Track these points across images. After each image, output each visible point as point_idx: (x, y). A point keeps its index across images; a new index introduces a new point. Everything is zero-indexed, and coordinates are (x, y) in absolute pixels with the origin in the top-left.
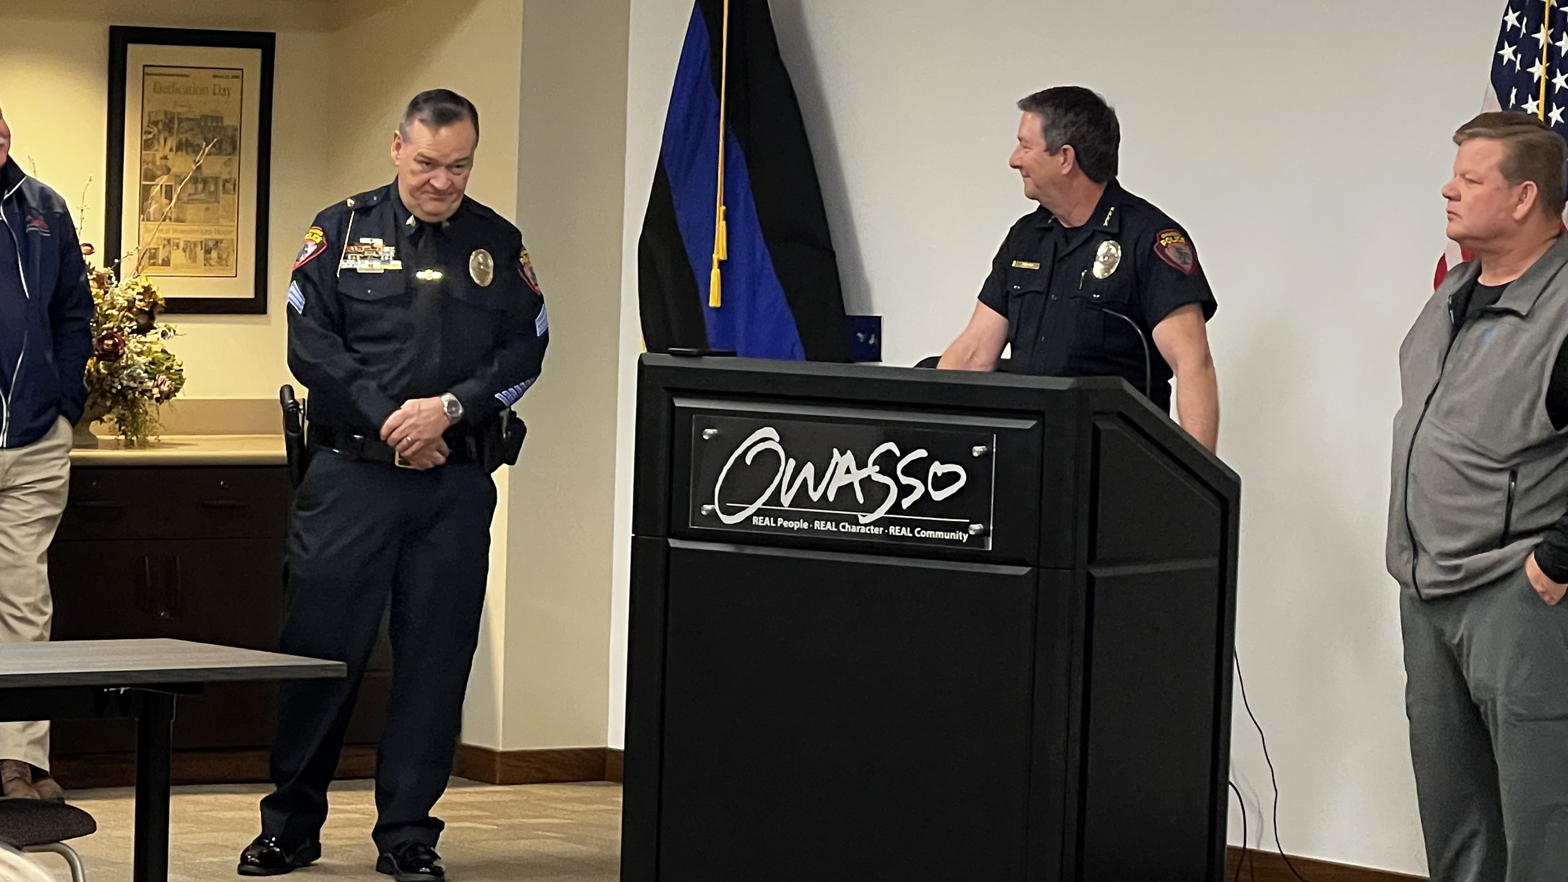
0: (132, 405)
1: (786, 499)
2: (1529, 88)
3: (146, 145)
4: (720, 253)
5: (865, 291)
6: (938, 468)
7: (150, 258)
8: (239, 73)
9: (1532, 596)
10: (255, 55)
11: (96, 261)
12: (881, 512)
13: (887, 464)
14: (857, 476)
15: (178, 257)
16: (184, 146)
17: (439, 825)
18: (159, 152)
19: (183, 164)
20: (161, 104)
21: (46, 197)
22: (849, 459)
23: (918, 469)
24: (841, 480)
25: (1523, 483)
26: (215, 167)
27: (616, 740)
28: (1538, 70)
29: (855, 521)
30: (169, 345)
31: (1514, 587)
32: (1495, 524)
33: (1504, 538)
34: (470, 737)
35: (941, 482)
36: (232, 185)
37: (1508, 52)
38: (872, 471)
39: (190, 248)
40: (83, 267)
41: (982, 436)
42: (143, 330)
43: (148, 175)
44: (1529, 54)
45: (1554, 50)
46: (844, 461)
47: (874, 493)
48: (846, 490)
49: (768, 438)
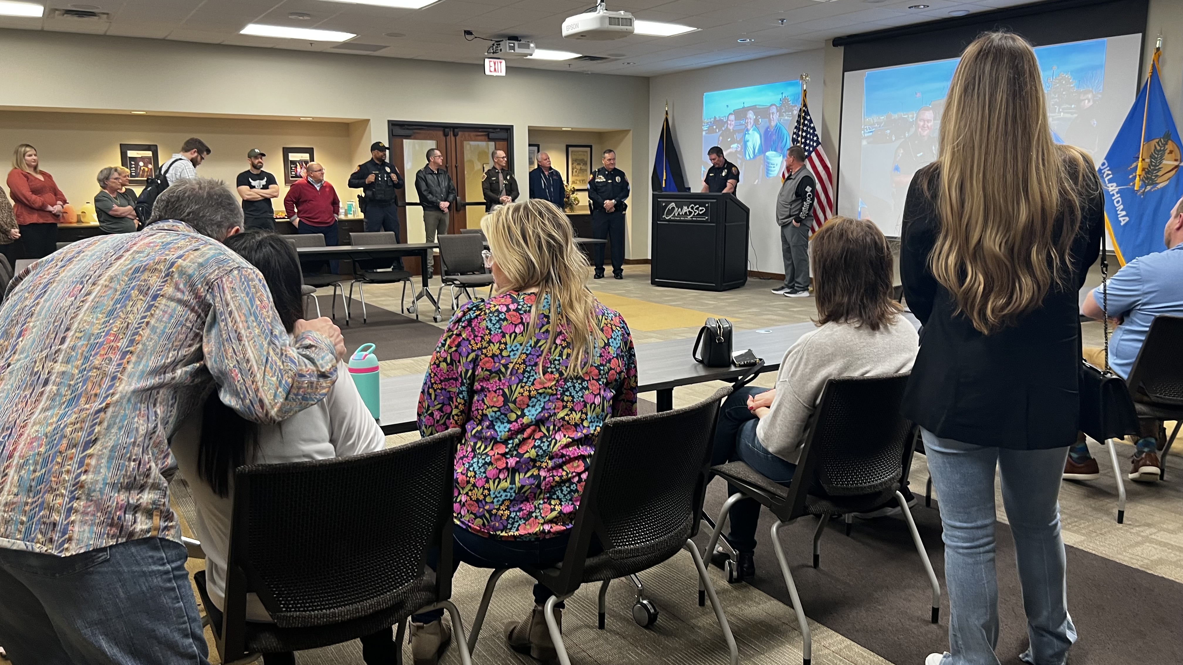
0: (572, 206)
1: (676, 214)
2: (798, 142)
3: (572, 164)
4: (664, 178)
5: (688, 183)
6: (700, 208)
7: (573, 182)
8: (586, 152)
9: (794, 227)
10: (589, 149)
11: (565, 183)
12: (692, 216)
13: (692, 208)
14: (687, 210)
15: (578, 182)
16: (579, 164)
17: (622, 270)
18: (575, 165)
19: (578, 167)
20: (575, 157)
21: (557, 172)
22: (686, 207)
23: (697, 209)
24: (685, 211)
25: (793, 206)
26: (583, 167)
27: (650, 257)
28: (799, 139)
30: (577, 196)
31: (791, 225)
32: (788, 213)
33: (790, 216)
34: (626, 258)
35: (701, 211)
36: (586, 170)
37: (794, 136)
38: (690, 209)
39: (580, 181)
40: (563, 184)
41: (708, 203)
42: (573, 194)
43: (573, 169)
44: (798, 136)
45: (802, 135)
46: (685, 208)
47: (690, 213)
48: (686, 213)
49: (673, 205)
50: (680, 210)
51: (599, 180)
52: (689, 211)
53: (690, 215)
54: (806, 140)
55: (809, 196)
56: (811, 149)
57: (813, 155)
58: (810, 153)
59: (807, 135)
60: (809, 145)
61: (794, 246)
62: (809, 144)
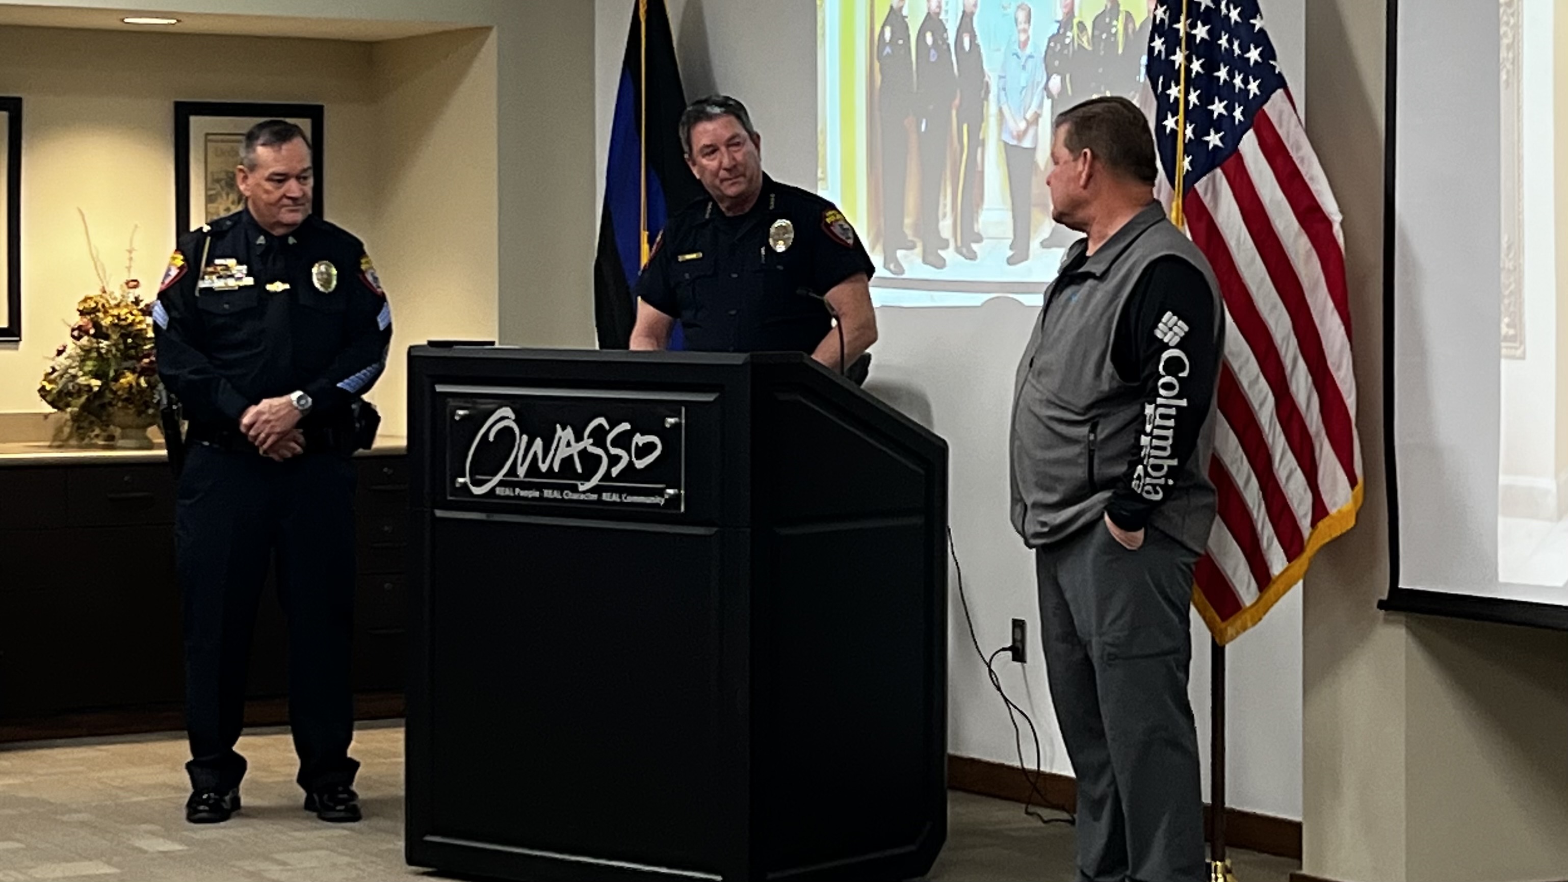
1: (521, 471)
2: (1172, 75)
3: (211, 199)
6: (639, 439)
9: (1113, 548)
12: (595, 481)
13: (599, 436)
14: (576, 448)
18: (222, 205)
22: (569, 433)
23: (623, 441)
24: (563, 452)
28: (1179, 58)
29: (574, 489)
31: (1097, 540)
32: (1080, 473)
33: (1090, 487)
35: (642, 451)
38: (587, 443)
41: (673, 408)
44: (1172, 43)
45: (1191, 38)
46: (565, 434)
47: (590, 462)
48: (568, 462)
49: (505, 416)
50: (538, 443)
51: (218, 284)
52: (583, 453)
53: (587, 476)
54: (1210, 67)
55: (1174, 366)
56: (1238, 114)
57: (1249, 144)
58: (1233, 135)
59: (1214, 34)
60: (1227, 92)
61: (1111, 659)
62: (1229, 84)
